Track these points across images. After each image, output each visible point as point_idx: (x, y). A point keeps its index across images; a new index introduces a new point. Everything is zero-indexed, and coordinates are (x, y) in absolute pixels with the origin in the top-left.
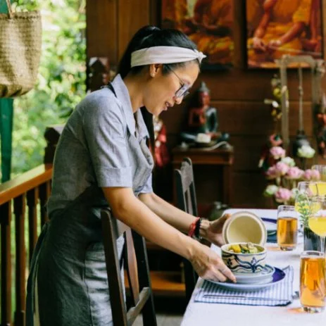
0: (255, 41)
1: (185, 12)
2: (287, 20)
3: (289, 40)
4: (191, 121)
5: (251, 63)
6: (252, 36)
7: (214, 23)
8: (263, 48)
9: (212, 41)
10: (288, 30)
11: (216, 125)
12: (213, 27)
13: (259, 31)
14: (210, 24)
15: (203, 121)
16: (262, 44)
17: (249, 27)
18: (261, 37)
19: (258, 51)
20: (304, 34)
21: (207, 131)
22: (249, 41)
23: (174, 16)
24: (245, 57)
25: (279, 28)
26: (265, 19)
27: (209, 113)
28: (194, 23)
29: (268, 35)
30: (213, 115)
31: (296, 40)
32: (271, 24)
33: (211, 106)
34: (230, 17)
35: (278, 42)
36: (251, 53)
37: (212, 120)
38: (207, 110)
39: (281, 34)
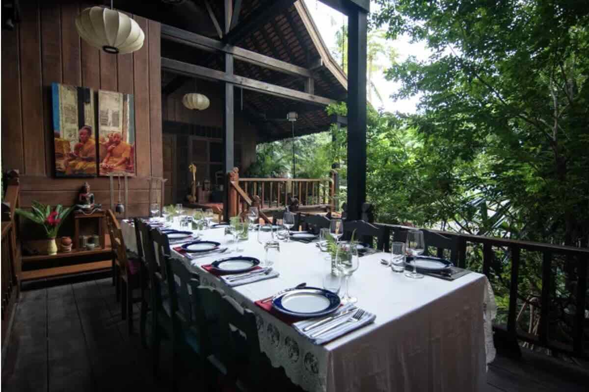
0: (103, 164)
1: (69, 150)
2: (119, 156)
3: (120, 164)
4: (80, 199)
5: (101, 174)
6: (102, 162)
7: (86, 155)
8: (107, 167)
9: (85, 164)
10: (120, 161)
11: (94, 201)
12: (85, 157)
13: (105, 160)
14: (83, 155)
15: (88, 199)
16: (107, 166)
17: (100, 159)
18: (106, 162)
19: (105, 169)
20: (127, 163)
21: (89, 203)
22: (100, 164)
23: (63, 151)
24: (98, 171)
25: (115, 159)
26: (108, 155)
27: (90, 196)
28: (75, 154)
29: (109, 162)
30: (92, 196)
31: (123, 165)
32: (111, 157)
33: (91, 193)
34: (94, 153)
35: (115, 165)
36: (101, 169)
37: (92, 199)
38: (89, 194)
39: (116, 162)
